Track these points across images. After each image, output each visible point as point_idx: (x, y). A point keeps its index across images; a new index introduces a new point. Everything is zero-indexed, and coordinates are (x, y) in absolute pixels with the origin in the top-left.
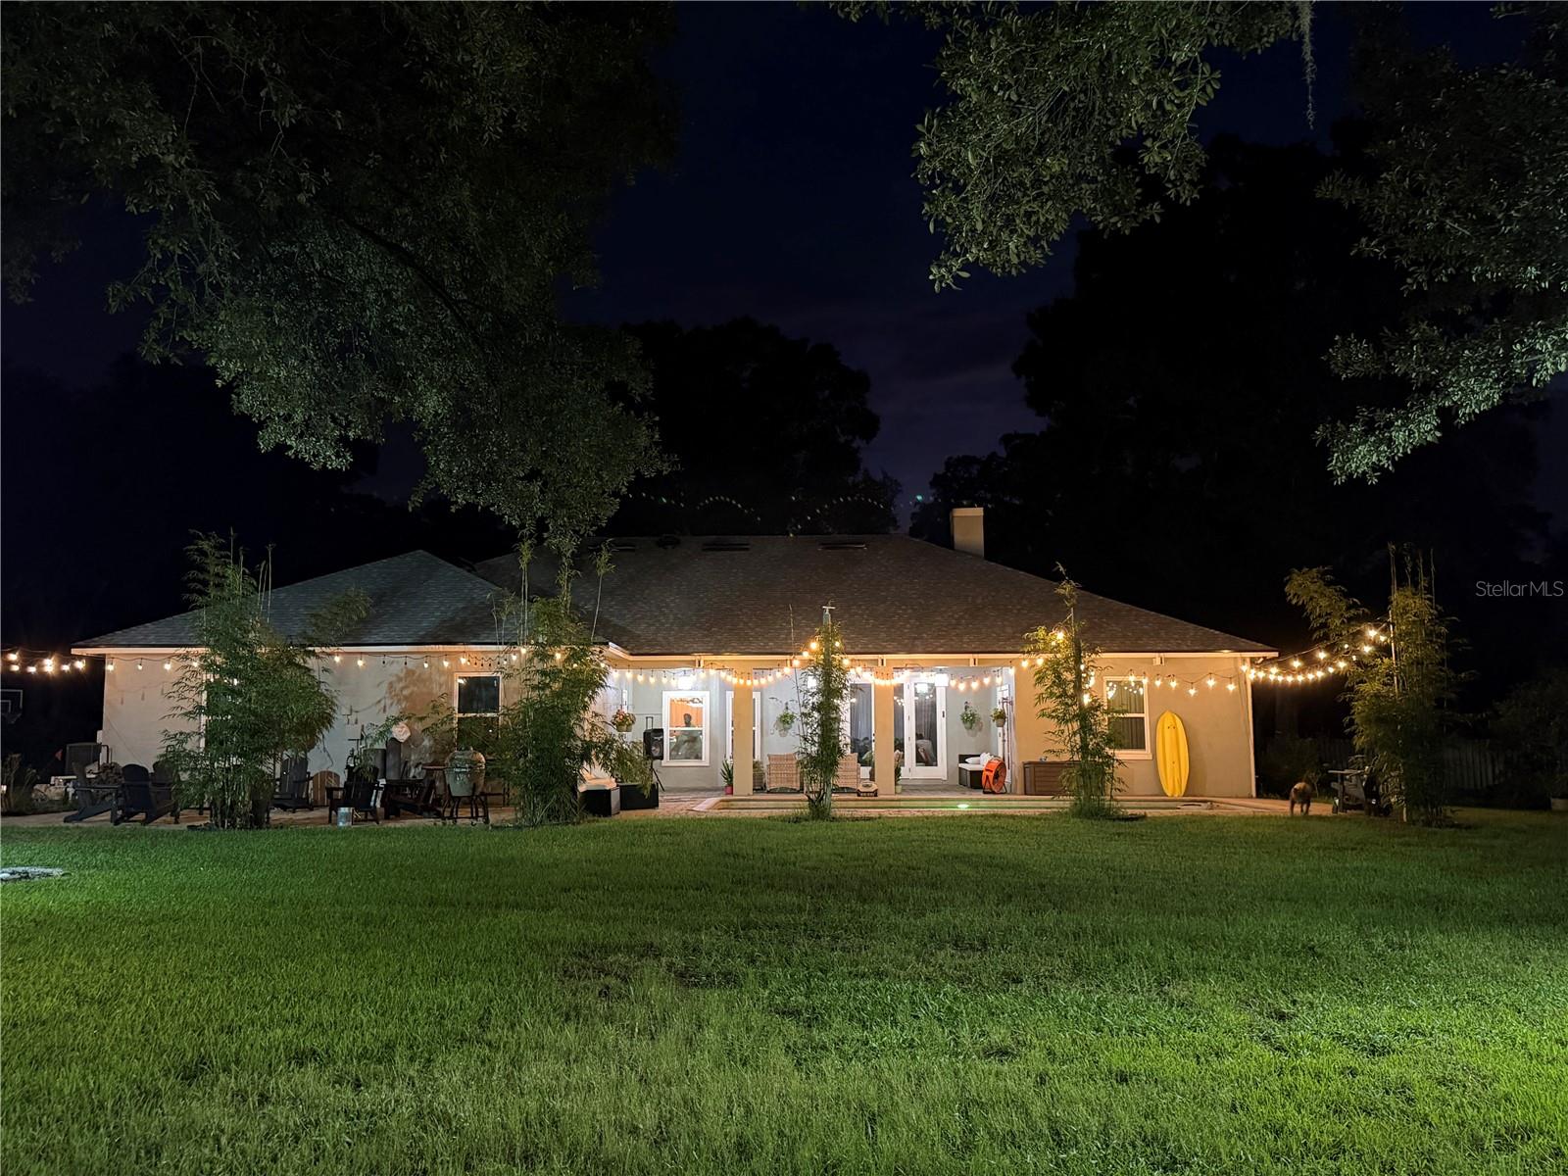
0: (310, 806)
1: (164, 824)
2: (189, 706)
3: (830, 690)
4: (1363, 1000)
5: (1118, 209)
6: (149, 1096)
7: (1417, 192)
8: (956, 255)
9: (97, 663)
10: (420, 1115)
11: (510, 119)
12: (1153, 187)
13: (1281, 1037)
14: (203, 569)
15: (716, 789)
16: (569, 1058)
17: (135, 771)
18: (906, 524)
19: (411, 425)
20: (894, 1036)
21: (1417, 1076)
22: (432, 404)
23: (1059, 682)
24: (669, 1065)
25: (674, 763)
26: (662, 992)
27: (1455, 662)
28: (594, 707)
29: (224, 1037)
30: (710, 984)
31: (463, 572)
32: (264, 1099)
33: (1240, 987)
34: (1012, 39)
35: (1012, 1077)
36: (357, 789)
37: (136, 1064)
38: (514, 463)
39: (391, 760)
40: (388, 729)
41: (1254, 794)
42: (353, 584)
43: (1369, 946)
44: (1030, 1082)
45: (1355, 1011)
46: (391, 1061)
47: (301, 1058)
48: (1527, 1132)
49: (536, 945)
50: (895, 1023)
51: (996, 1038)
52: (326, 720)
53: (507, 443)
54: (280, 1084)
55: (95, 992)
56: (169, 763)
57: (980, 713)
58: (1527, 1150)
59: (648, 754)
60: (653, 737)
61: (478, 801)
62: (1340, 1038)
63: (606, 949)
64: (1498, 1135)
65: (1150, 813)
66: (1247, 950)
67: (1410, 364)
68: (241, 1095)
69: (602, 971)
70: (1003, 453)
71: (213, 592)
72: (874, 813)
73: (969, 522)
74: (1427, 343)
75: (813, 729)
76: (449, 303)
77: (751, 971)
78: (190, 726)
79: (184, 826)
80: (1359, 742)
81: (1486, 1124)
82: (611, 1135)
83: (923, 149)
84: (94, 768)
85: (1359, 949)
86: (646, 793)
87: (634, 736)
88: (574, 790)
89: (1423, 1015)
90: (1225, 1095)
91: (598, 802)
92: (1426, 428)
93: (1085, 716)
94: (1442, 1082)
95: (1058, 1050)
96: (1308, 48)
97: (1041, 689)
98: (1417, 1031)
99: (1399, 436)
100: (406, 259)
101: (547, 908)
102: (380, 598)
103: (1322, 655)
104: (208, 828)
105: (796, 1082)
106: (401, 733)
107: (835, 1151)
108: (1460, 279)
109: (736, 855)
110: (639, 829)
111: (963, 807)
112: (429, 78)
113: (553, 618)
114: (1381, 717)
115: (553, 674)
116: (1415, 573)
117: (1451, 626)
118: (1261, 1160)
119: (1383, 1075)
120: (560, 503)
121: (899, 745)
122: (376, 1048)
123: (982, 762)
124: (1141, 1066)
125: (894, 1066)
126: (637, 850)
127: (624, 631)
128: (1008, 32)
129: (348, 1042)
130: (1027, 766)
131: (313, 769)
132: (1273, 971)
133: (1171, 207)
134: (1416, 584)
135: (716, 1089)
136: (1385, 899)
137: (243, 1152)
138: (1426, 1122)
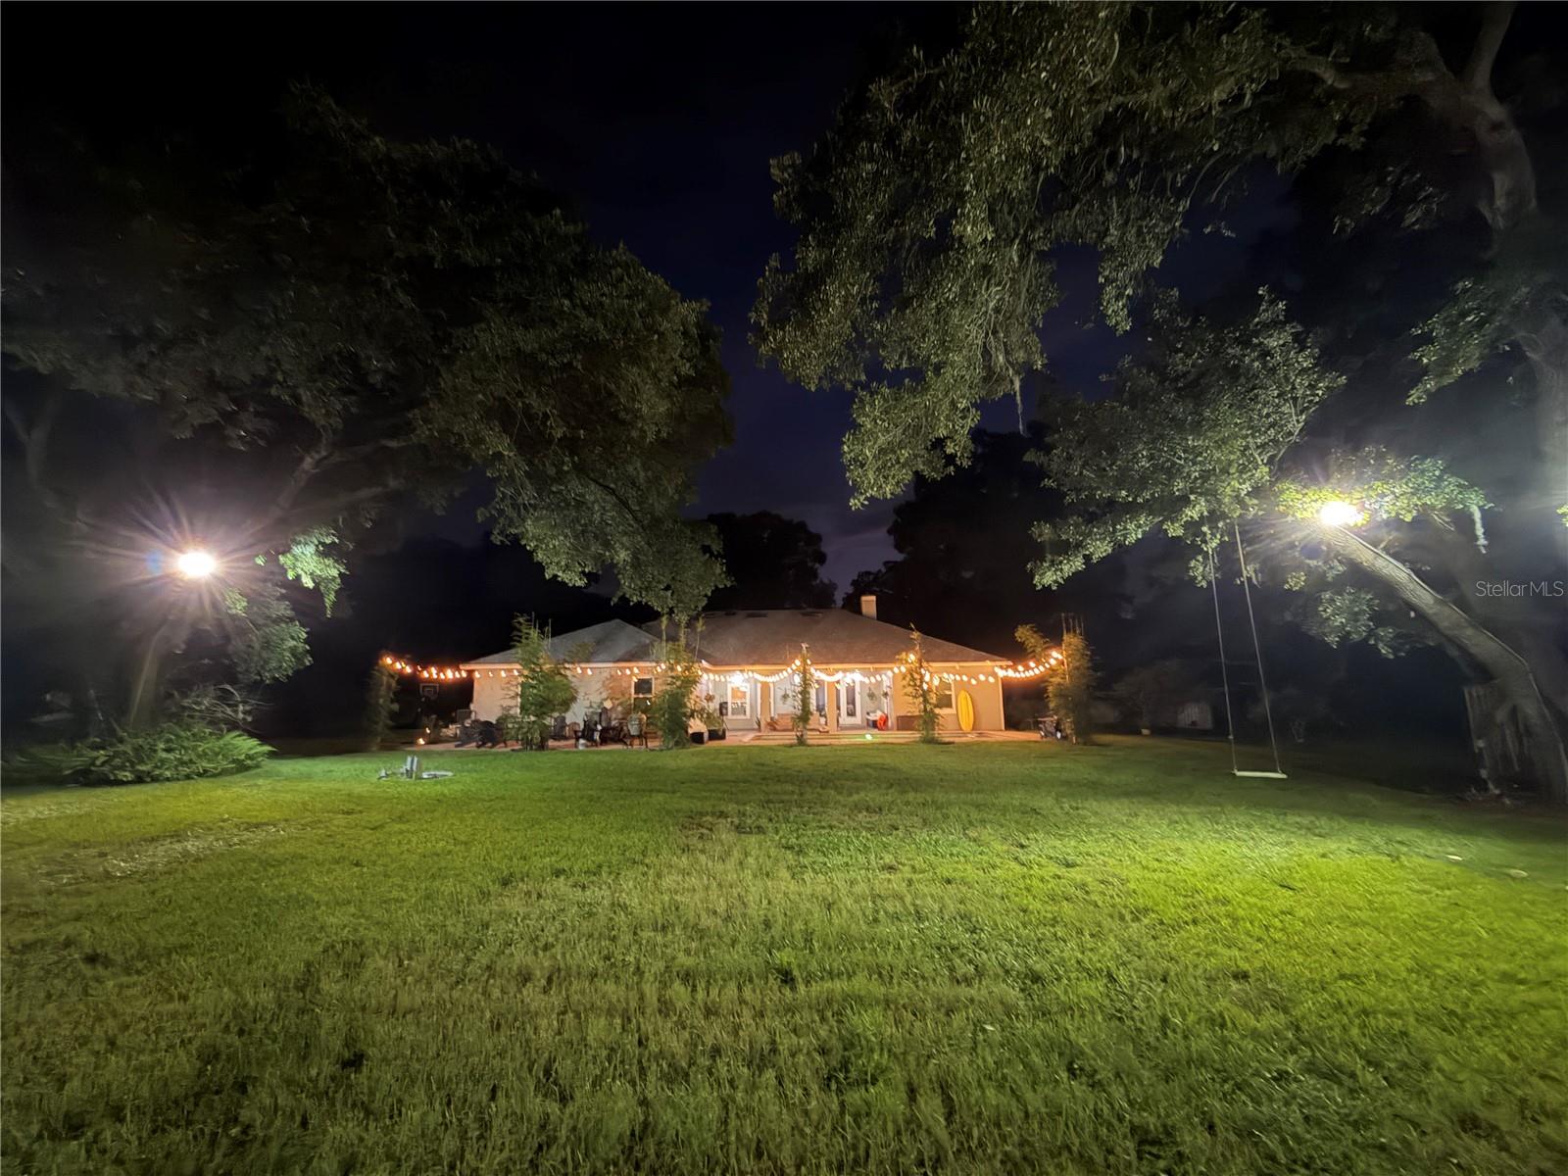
0: (566, 738)
1: (500, 749)
2: (512, 694)
3: (806, 683)
4: (1061, 837)
5: (934, 469)
6: (485, 895)
7: (1070, 458)
8: (862, 494)
9: (470, 672)
10: (613, 904)
11: (659, 431)
12: (950, 459)
13: (1023, 858)
14: (520, 631)
15: (753, 730)
16: (685, 873)
17: (488, 724)
18: (840, 603)
19: (613, 565)
20: (839, 860)
21: (1090, 879)
22: (623, 556)
23: (914, 679)
24: (732, 877)
25: (735, 717)
26: (727, 836)
27: (1095, 668)
28: (696, 692)
29: (523, 862)
30: (751, 833)
31: (636, 629)
32: (539, 896)
33: (1002, 831)
34: (886, 400)
35: (896, 882)
36: (587, 733)
37: (480, 877)
38: (659, 582)
39: (603, 717)
40: (602, 703)
41: (1003, 728)
42: (586, 635)
43: (1062, 808)
44: (904, 885)
45: (1058, 843)
46: (600, 874)
47: (558, 873)
48: (1146, 910)
49: (668, 812)
50: (839, 853)
51: (887, 861)
52: (574, 699)
53: (656, 573)
54: (547, 888)
55: (463, 838)
56: (502, 720)
57: (876, 693)
58: (1146, 921)
59: (721, 713)
60: (723, 706)
61: (642, 736)
62: (1051, 858)
63: (702, 814)
64: (1132, 912)
65: (957, 740)
66: (1004, 810)
67: (1069, 534)
68: (528, 894)
69: (700, 825)
70: (884, 570)
71: (524, 641)
72: (827, 742)
73: (869, 603)
74: (1077, 526)
75: (798, 704)
76: (631, 511)
77: (770, 825)
78: (512, 703)
79: (509, 749)
80: (1052, 705)
81: (1125, 907)
82: (704, 915)
83: (846, 448)
84: (469, 721)
85: (1058, 811)
86: (721, 733)
87: (713, 706)
88: (687, 732)
89: (1090, 846)
90: (998, 890)
91: (698, 738)
92: (1078, 564)
93: (925, 695)
94: (1102, 882)
95: (917, 866)
96: (1018, 398)
97: (905, 683)
98: (1088, 854)
99: (1066, 568)
100: (613, 492)
101: (674, 792)
102: (599, 642)
103: (1032, 664)
104: (520, 750)
105: (793, 887)
106: (608, 705)
107: (812, 925)
108: (1091, 497)
109: (763, 765)
110: (718, 751)
111: (869, 737)
112: (622, 415)
113: (677, 651)
114: (1061, 694)
115: (677, 678)
116: (1074, 627)
117: (1092, 651)
118: (1018, 928)
119: (1073, 880)
120: (679, 601)
121: (839, 708)
122: (593, 867)
123: (876, 716)
124: (957, 875)
125: (839, 879)
126: (716, 762)
127: (709, 655)
128: (883, 396)
129: (580, 864)
130: (898, 718)
131: (568, 722)
132: (1017, 822)
133: (958, 468)
134: (1075, 631)
135: (755, 890)
136: (1067, 783)
137: (528, 926)
138: (1096, 906)
